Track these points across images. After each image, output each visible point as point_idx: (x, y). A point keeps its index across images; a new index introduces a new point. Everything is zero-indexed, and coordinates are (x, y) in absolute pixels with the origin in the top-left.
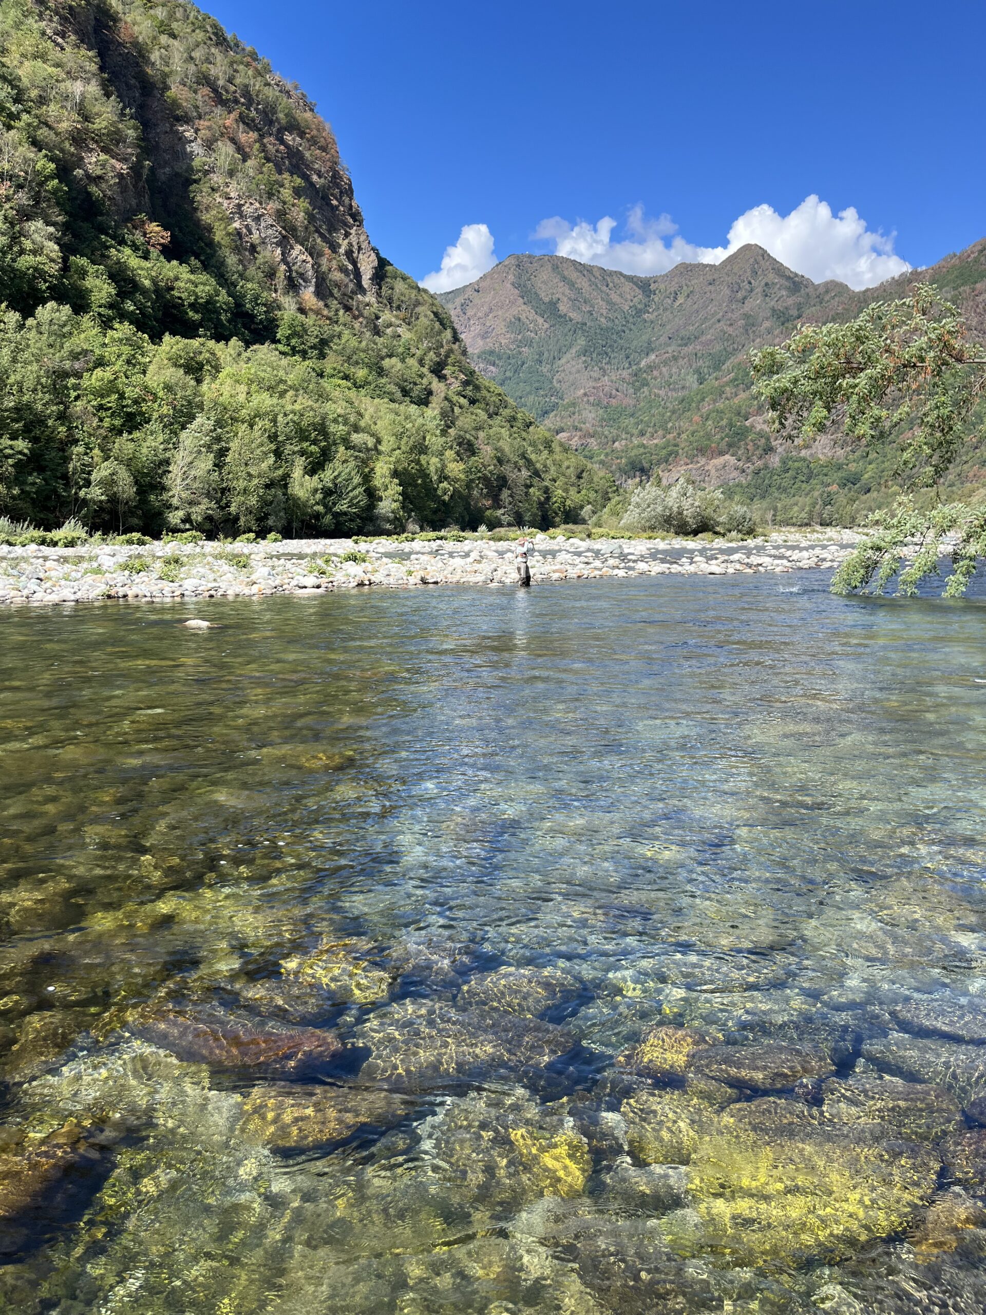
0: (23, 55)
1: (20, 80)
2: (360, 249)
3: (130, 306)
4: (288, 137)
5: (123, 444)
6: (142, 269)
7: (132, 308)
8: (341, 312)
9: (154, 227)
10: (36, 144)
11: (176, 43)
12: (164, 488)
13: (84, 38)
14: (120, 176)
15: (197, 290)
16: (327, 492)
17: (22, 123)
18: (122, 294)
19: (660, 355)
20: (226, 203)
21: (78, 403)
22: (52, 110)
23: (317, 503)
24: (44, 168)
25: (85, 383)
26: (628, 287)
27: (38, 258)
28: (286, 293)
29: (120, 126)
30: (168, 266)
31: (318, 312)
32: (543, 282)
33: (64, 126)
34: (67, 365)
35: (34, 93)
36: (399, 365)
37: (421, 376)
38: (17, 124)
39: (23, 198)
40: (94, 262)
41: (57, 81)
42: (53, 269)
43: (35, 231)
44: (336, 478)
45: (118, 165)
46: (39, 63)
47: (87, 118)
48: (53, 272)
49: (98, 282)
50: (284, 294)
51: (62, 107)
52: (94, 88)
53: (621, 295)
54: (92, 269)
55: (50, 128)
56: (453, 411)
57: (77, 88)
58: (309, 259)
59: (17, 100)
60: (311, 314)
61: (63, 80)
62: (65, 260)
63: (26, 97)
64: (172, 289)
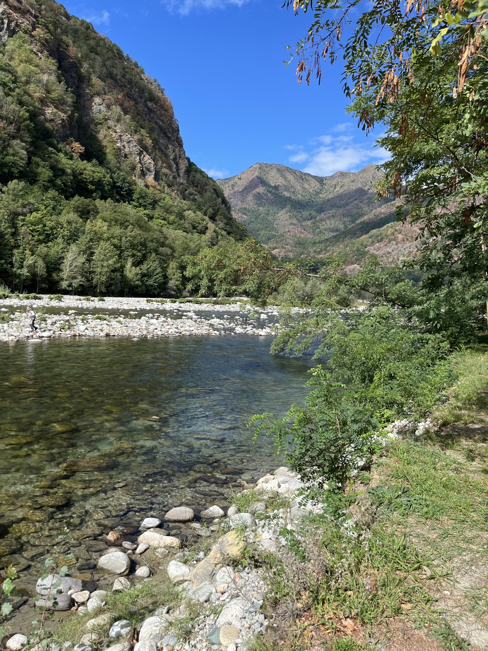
0: (21, 61)
1: (17, 72)
2: (180, 157)
3: (59, 182)
4: (150, 104)
5: (42, 249)
6: (68, 164)
7: (60, 183)
8: (166, 188)
9: (76, 145)
10: (21, 103)
11: (98, 57)
12: (61, 270)
13: (51, 54)
14: (63, 120)
15: (94, 175)
16: (144, 275)
17: (15, 93)
18: (56, 176)
19: (326, 214)
20: (114, 134)
21: (23, 228)
22: (32, 87)
23: (138, 280)
24: (23, 115)
25: (27, 219)
26: (313, 181)
27: (16, 158)
28: (140, 177)
29: (65, 97)
30: (81, 163)
31: (154, 187)
32: (272, 177)
33: (37, 95)
34: (20, 210)
35: (23, 79)
36: (193, 214)
37: (203, 220)
38: (13, 94)
39: (12, 129)
40: (43, 160)
41: (35, 73)
42: (22, 163)
43: (16, 145)
44: (149, 268)
45: (62, 115)
46: (28, 65)
47: (48, 92)
48: (21, 164)
49: (44, 170)
50: (139, 178)
51: (37, 86)
52: (53, 78)
53: (309, 185)
54: (42, 163)
55: (30, 95)
56: (217, 237)
57: (45, 77)
58: (153, 162)
59: (14, 82)
60: (151, 188)
61: (39, 74)
62: (29, 158)
63: (19, 81)
64: (82, 174)
